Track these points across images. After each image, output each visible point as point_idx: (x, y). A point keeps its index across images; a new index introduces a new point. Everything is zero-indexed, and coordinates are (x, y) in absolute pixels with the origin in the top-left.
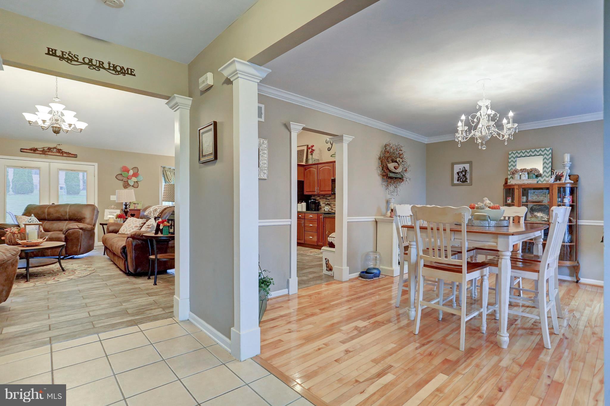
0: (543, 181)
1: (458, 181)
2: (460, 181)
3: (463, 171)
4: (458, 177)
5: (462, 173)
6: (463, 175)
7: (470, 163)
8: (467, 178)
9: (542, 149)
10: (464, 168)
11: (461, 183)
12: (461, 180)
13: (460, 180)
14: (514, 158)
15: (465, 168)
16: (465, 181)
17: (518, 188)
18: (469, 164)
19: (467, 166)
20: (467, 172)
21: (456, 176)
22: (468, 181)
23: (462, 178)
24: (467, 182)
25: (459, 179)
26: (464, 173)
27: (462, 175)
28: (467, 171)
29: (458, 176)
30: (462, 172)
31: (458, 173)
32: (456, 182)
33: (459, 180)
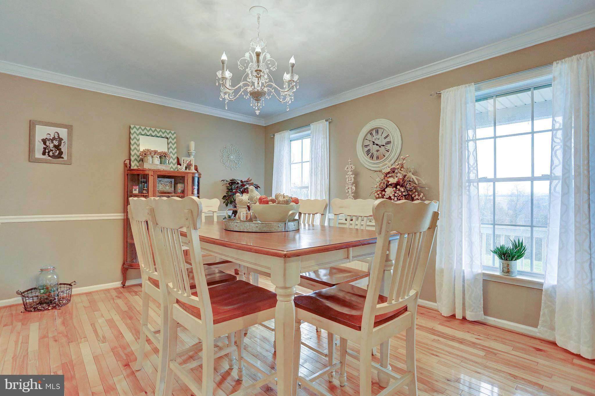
0: (175, 169)
1: (44, 153)
2: (49, 155)
3: (54, 138)
4: (44, 148)
5: (52, 142)
6: (55, 146)
7: (70, 128)
8: (62, 152)
9: (167, 131)
10: (56, 133)
11: (49, 158)
12: (51, 154)
13: (49, 152)
14: (138, 135)
15: (58, 134)
16: (60, 156)
17: (153, 174)
18: (66, 130)
19: (63, 133)
20: (63, 141)
21: (39, 147)
22: (65, 156)
23: (52, 151)
24: (63, 158)
25: (47, 151)
26: (56, 143)
27: (52, 145)
28: (62, 139)
29: (45, 146)
30: (52, 140)
31: (44, 141)
32: (38, 155)
33: (47, 153)
